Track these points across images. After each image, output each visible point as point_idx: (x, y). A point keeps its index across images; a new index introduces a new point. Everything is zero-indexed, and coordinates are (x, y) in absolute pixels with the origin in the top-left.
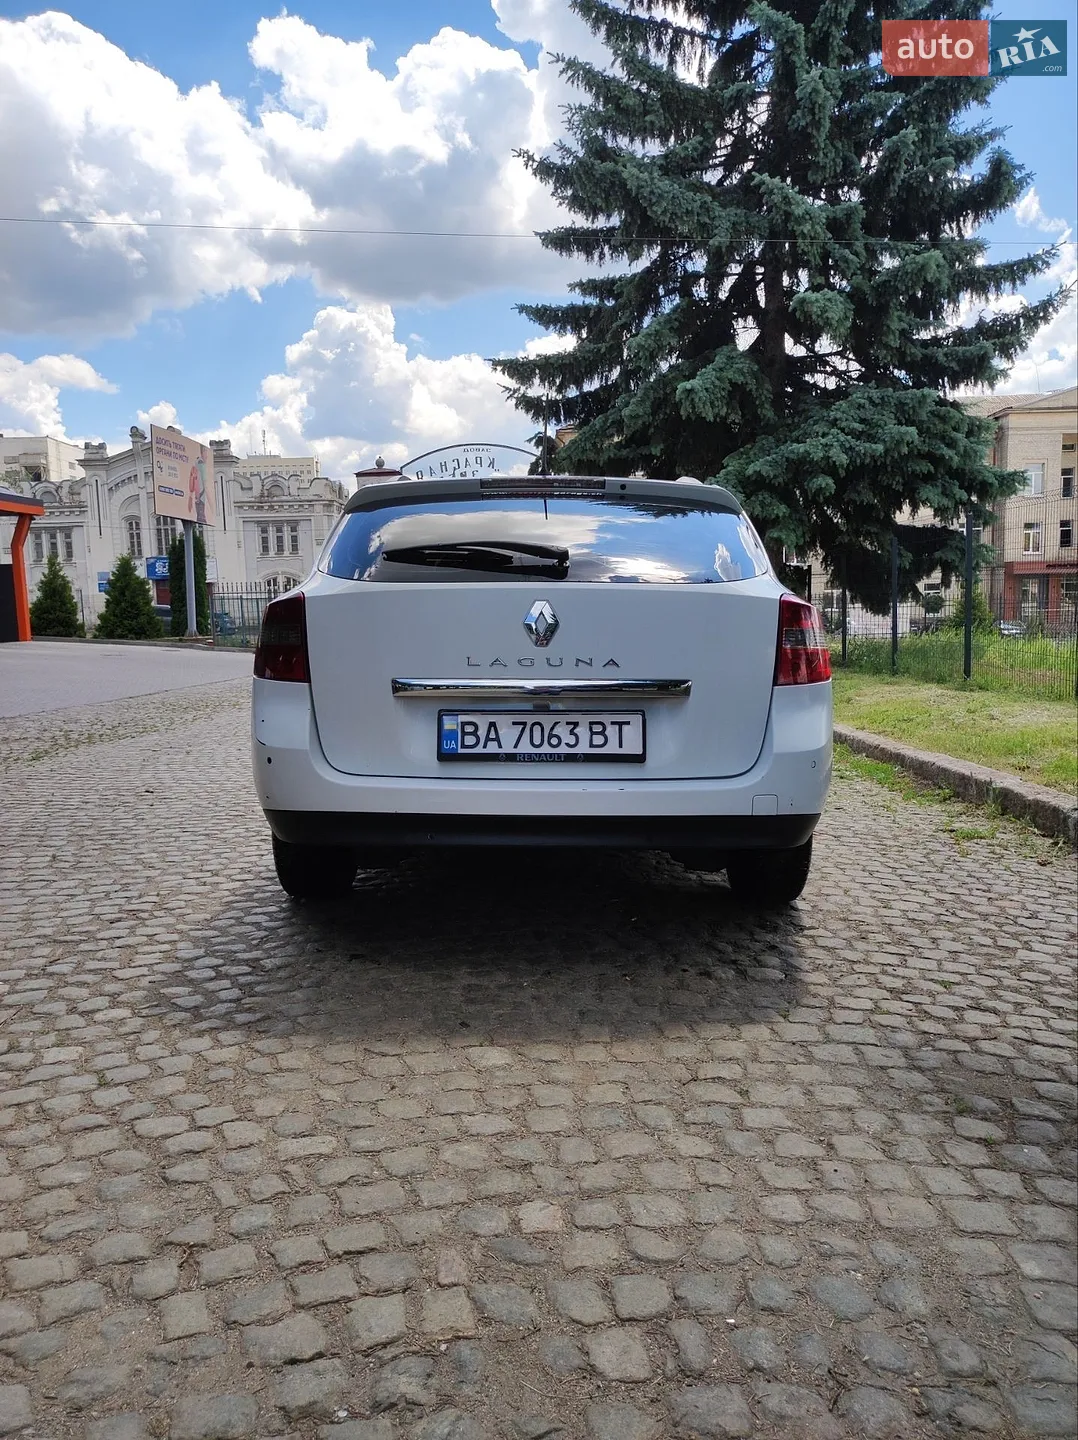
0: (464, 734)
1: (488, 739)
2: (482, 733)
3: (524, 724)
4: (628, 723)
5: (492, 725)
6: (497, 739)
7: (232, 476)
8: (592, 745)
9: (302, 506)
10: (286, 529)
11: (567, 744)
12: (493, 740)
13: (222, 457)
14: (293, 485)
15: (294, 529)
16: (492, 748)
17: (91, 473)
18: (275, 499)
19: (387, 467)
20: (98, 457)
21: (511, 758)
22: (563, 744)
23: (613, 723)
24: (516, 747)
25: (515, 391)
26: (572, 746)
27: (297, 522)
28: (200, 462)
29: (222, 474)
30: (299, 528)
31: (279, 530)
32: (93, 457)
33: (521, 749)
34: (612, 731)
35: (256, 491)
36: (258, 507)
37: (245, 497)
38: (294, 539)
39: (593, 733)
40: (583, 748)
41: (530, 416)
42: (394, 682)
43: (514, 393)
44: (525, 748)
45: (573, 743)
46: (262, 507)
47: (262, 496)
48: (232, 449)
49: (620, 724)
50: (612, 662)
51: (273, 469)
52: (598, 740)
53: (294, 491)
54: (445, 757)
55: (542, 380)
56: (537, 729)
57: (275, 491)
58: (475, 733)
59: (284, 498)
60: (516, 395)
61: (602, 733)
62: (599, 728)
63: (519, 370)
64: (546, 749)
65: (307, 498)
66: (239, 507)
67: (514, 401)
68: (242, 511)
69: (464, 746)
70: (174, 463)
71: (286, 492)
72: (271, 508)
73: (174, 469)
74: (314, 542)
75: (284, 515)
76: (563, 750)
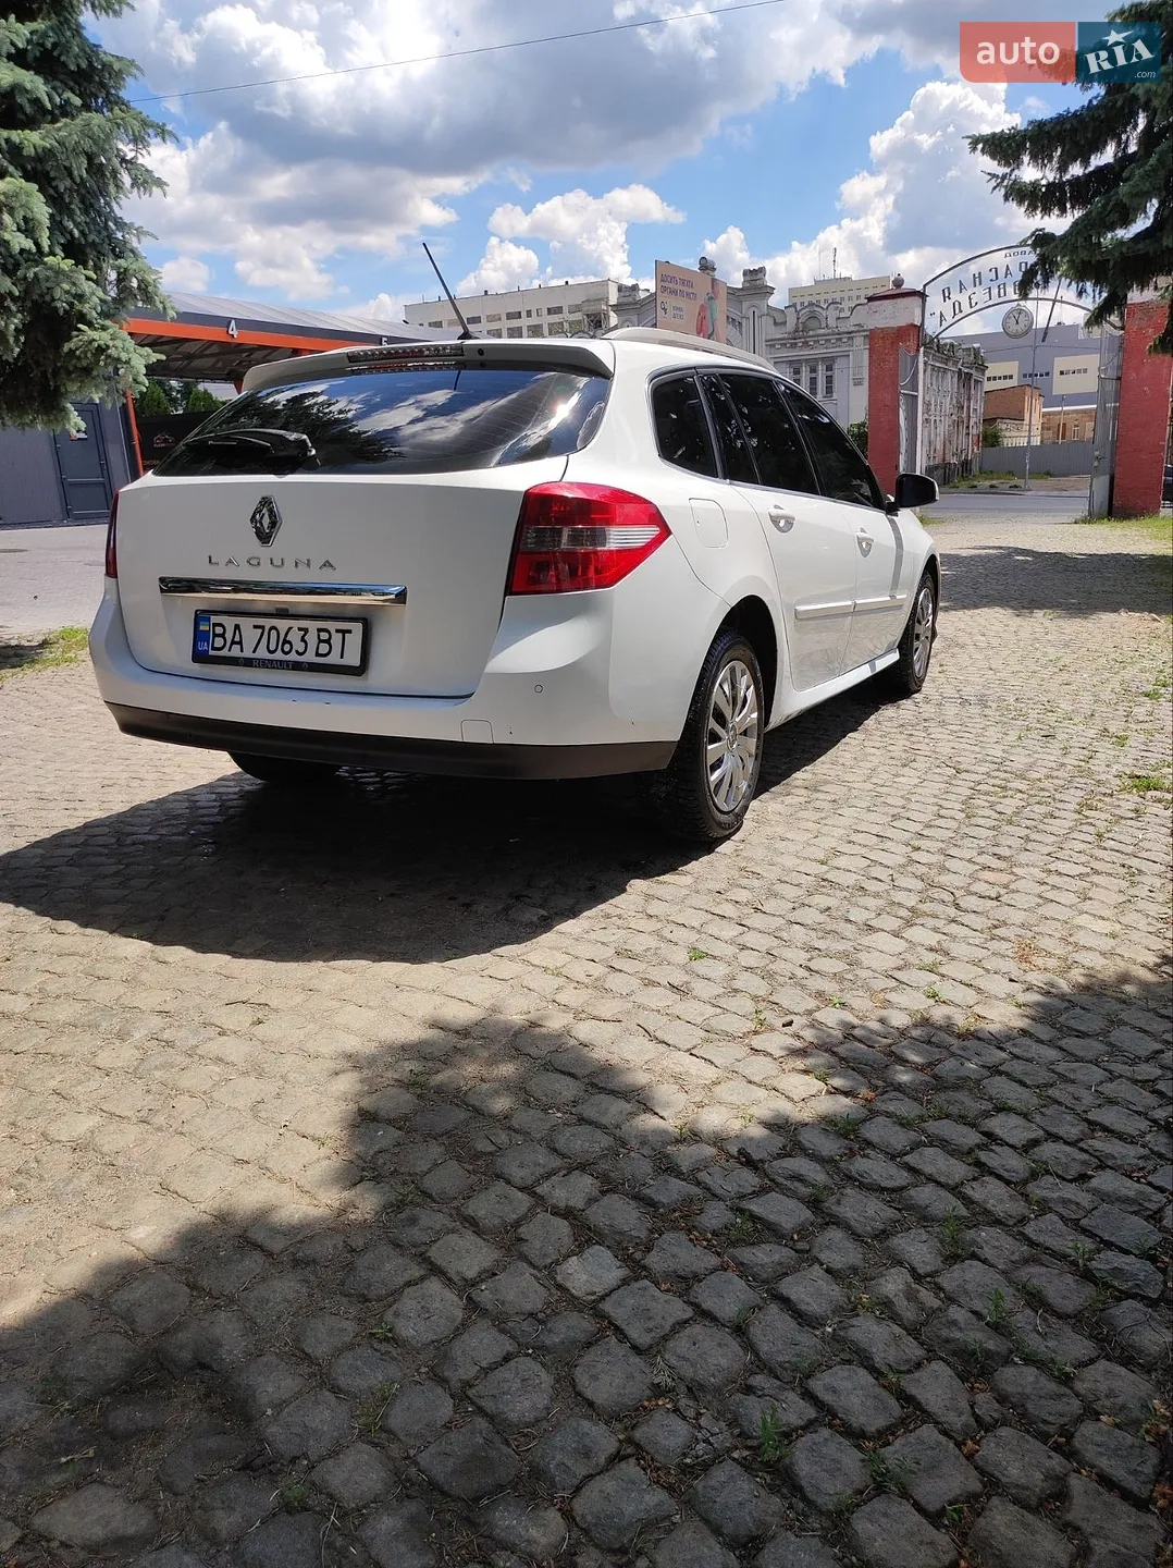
0: (215, 635)
1: (233, 642)
2: (229, 635)
3: (263, 627)
4: (350, 632)
5: (237, 627)
6: (240, 643)
7: (765, 310)
8: (317, 654)
9: (841, 339)
10: (821, 368)
11: (297, 652)
12: (237, 643)
13: (755, 288)
14: (832, 314)
15: (829, 368)
16: (235, 652)
17: (623, 318)
18: (811, 333)
19: (907, 286)
20: (630, 299)
21: (248, 663)
22: (293, 651)
23: (337, 631)
24: (254, 652)
25: (1004, 177)
26: (301, 654)
27: (833, 359)
28: (711, 299)
29: (754, 309)
30: (836, 366)
31: (813, 370)
32: (625, 300)
33: (258, 655)
34: (337, 639)
35: (790, 326)
36: (792, 344)
37: (777, 333)
38: (829, 380)
39: (321, 641)
40: (310, 657)
41: (1023, 209)
42: (162, 580)
43: (1002, 182)
44: (262, 653)
45: (301, 651)
46: (796, 344)
47: (796, 331)
48: (767, 277)
49: (344, 632)
50: (327, 564)
51: (810, 299)
52: (324, 648)
53: (832, 322)
54: (199, 657)
55: (1034, 157)
56: (274, 632)
57: (814, 323)
58: (223, 636)
59: (822, 331)
60: (1005, 183)
61: (328, 641)
62: (324, 636)
63: (1003, 147)
64: (279, 656)
65: (846, 330)
66: (771, 346)
67: (1003, 191)
68: (773, 350)
69: (214, 649)
70: (681, 302)
71: (824, 325)
72: (806, 344)
73: (680, 309)
74: (851, 382)
75: (818, 352)
76: (293, 657)
